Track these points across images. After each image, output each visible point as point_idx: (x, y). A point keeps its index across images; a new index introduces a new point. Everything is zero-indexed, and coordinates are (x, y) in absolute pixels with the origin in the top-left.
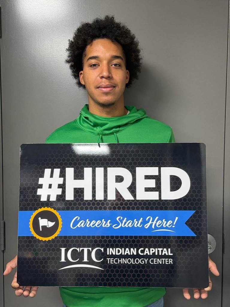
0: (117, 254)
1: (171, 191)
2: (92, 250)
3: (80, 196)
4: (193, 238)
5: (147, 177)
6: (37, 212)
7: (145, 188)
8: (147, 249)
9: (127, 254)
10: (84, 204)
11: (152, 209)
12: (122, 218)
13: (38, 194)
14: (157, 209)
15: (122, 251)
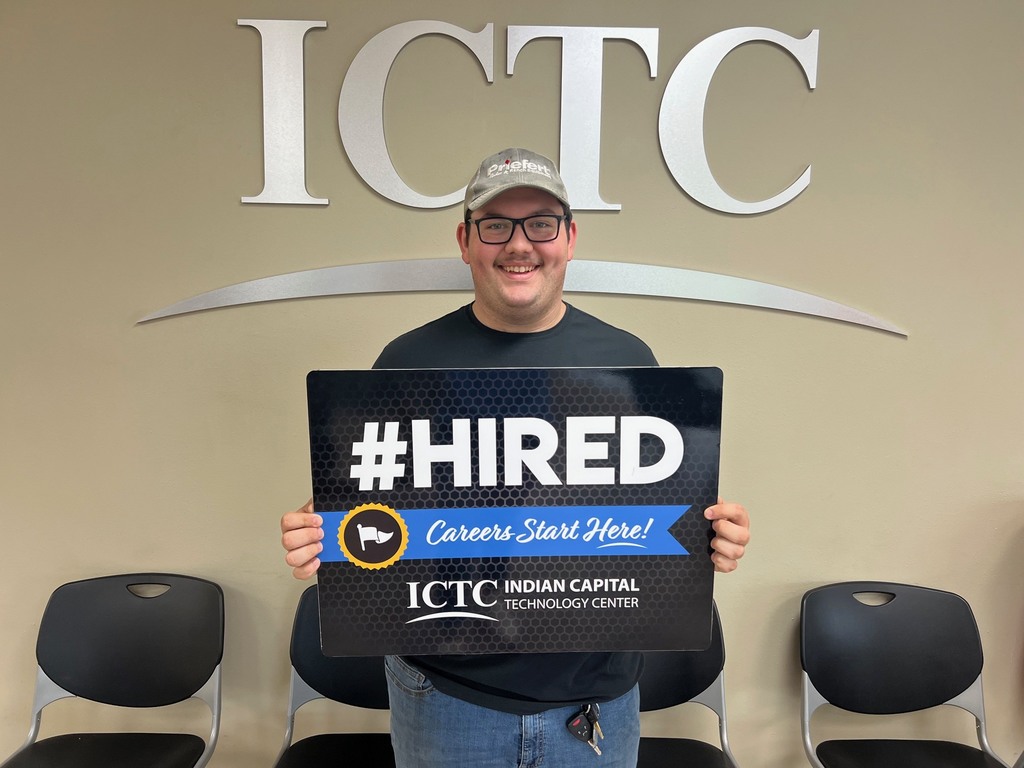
0: (525, 591)
1: (641, 465)
2: (474, 585)
3: (444, 479)
4: (682, 557)
5: (590, 438)
6: (352, 513)
7: (586, 461)
8: (587, 581)
9: (547, 590)
10: (455, 495)
11: (600, 502)
12: (535, 521)
13: (353, 475)
14: (610, 502)
15: (535, 586)
